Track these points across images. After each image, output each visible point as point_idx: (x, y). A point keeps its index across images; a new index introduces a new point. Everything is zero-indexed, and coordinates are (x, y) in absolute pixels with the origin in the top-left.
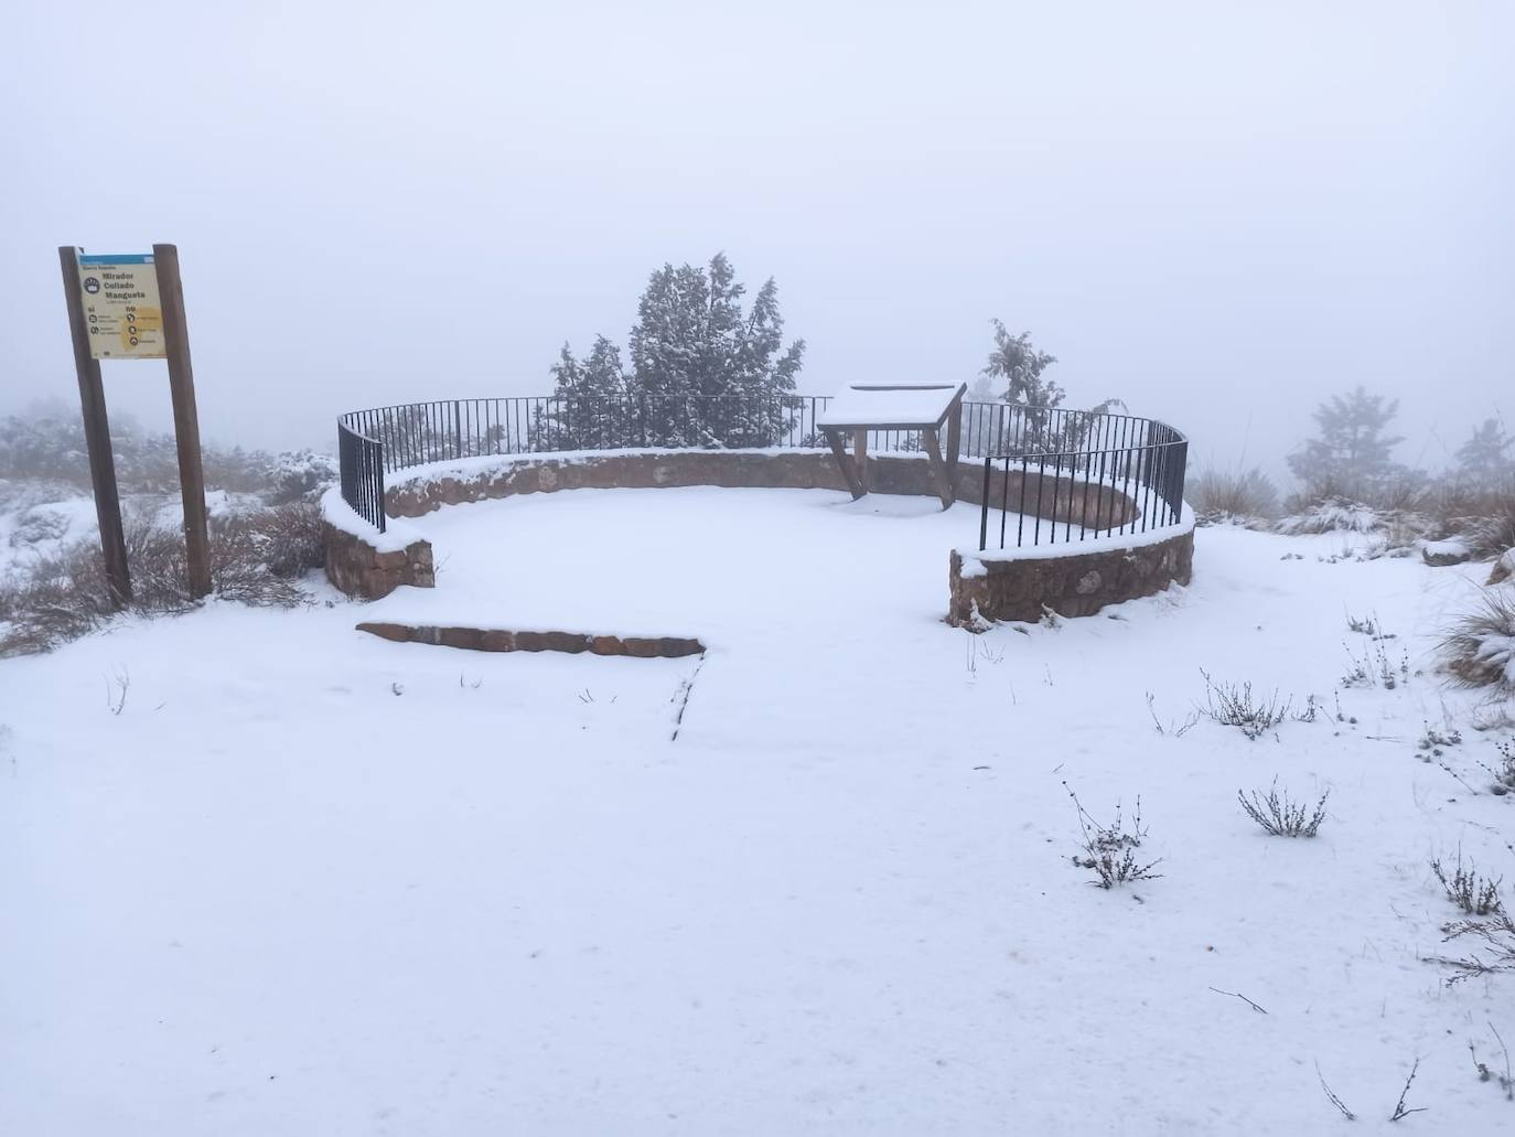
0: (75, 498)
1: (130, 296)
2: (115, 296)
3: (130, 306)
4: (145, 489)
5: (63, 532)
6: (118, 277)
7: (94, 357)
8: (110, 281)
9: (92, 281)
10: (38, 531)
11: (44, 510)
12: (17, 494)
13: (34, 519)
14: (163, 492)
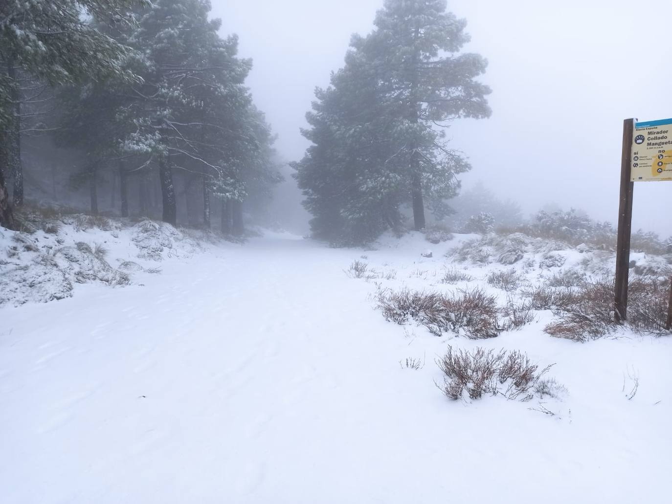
0: (568, 249)
1: (663, 143)
2: (653, 144)
3: (661, 149)
4: (602, 248)
5: (562, 265)
6: (658, 133)
7: (632, 180)
8: (652, 136)
9: (641, 137)
10: (552, 262)
11: (555, 253)
12: (544, 245)
13: (551, 257)
14: (611, 251)
